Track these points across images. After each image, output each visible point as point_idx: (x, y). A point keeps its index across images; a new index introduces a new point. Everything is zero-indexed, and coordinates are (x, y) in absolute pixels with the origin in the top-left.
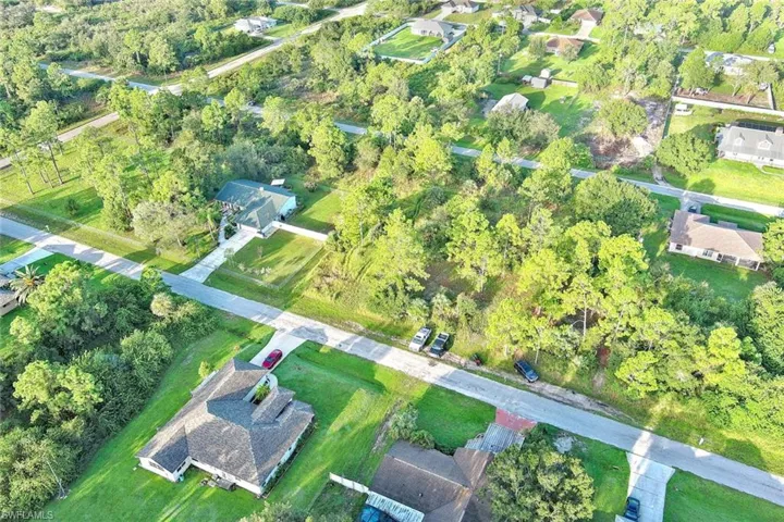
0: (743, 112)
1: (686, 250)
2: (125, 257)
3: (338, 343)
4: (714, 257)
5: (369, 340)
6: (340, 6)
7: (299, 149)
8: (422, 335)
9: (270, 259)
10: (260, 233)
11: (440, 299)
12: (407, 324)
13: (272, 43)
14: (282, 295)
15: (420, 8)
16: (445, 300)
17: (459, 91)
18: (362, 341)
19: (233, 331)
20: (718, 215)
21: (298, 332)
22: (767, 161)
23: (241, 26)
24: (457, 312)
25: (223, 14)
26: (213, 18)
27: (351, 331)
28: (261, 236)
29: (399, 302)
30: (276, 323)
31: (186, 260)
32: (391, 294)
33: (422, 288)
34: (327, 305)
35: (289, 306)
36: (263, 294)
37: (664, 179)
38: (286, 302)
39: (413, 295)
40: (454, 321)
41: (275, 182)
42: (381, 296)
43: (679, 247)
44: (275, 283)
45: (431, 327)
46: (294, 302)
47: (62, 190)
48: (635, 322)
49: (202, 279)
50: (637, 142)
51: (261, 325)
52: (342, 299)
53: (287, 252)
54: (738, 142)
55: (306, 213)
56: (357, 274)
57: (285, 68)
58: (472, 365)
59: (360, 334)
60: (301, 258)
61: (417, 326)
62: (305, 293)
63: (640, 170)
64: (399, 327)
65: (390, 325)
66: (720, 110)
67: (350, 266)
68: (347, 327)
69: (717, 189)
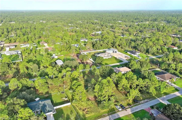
18: (111, 116)
22: (108, 57)
27: (107, 116)
28: (55, 113)
34: (94, 115)
41: (37, 100)
50: (88, 61)
53: (66, 112)
56: (89, 106)
58: (130, 106)
62: (86, 116)
67: (85, 105)
69: (108, 64)
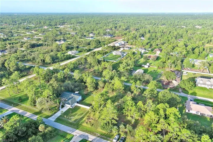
0: (201, 74)
1: (191, 112)
2: (33, 113)
3: (92, 140)
4: (199, 114)
5: (101, 139)
6: (95, 48)
7: (83, 84)
8: (117, 137)
9: (73, 114)
10: (71, 106)
11: (122, 126)
12: (112, 134)
13: (77, 57)
14: (76, 125)
15: (115, 48)
16: (123, 126)
17: (125, 68)
18: (99, 139)
19: (62, 136)
20: (199, 102)
21: (80, 136)
22: (210, 87)
23: (70, 53)
24: (127, 130)
25: (65, 50)
26: (62, 51)
27: (96, 136)
28: (71, 107)
29: (110, 127)
30: (74, 134)
31: (50, 114)
32: (108, 124)
33: (116, 123)
34: (89, 128)
35: (78, 128)
36: (71, 125)
37: (182, 92)
38: (77, 127)
39: (114, 125)
40: (126, 133)
41: (76, 92)
42: (105, 125)
43: (189, 111)
44: (75, 121)
45: (119, 135)
46: (80, 127)
47: (18, 95)
48: (179, 133)
49: (54, 120)
50: (174, 82)
51: (70, 134)
52: (93, 126)
53: (79, 112)
54: (201, 82)
55: (84, 101)
56: (98, 118)
57: (80, 63)
59: (99, 137)
60: (82, 114)
61: (115, 134)
62: (83, 124)
63: (175, 89)
64: (110, 135)
65: (107, 134)
66: (195, 74)
67: (96, 116)
68: (95, 135)
69: (197, 94)
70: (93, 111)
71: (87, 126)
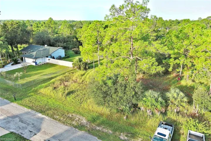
10: (34, 62)
11: (175, 94)
35: (20, 99)
45: (172, 124)
46: (28, 97)
52: (72, 96)
64: (130, 123)
70: (82, 68)
71: (52, 94)
